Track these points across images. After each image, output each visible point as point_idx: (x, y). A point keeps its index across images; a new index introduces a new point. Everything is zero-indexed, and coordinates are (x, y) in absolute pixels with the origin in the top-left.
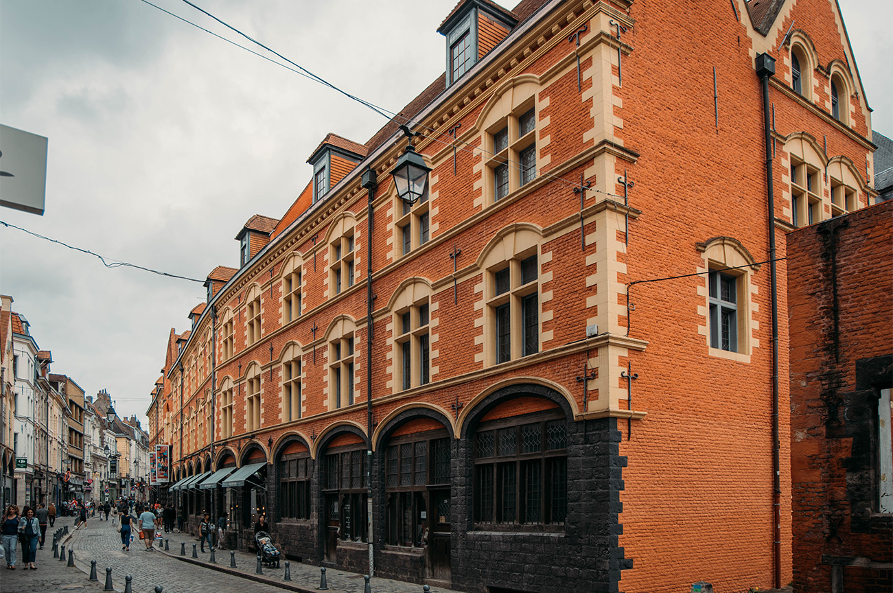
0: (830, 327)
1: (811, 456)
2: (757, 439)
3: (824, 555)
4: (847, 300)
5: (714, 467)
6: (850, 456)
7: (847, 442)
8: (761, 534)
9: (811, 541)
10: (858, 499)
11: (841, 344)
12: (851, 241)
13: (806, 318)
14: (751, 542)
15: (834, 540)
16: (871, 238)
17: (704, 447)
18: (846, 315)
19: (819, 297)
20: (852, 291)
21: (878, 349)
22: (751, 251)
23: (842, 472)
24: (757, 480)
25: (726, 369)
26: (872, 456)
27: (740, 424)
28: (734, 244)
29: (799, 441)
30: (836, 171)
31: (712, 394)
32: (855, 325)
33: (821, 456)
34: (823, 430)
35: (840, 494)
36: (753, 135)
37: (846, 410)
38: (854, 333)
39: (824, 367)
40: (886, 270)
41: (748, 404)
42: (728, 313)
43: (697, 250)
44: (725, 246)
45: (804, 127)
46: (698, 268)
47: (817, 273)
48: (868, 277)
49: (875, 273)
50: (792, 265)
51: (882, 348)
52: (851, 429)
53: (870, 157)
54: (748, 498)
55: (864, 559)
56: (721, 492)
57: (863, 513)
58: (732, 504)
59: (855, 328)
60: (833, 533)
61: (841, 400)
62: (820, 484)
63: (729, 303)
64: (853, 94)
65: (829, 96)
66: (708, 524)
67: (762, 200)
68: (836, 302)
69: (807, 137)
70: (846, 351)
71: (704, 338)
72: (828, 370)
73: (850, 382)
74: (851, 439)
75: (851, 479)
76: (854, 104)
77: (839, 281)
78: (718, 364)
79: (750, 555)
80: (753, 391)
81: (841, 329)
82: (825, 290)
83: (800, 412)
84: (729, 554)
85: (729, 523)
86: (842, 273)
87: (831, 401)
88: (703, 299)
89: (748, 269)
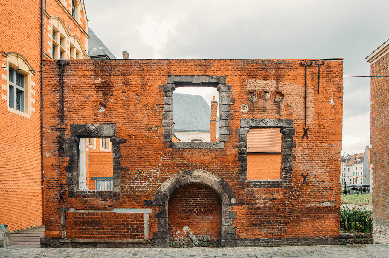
0: (61, 108)
1: (52, 164)
2: (33, 155)
3: (58, 208)
4: (67, 97)
5: (12, 167)
6: (68, 165)
7: (67, 159)
8: (36, 200)
9: (52, 202)
10: (71, 184)
11: (65, 116)
12: (70, 72)
13: (51, 101)
14: (31, 204)
15: (62, 201)
16: (77, 73)
17: (5, 157)
18: (67, 104)
19: (56, 93)
20: (69, 94)
21: (79, 121)
22: (31, 65)
23: (65, 172)
24: (33, 175)
25: (18, 119)
26: (76, 166)
27: (25, 147)
28: (23, 59)
29: (47, 157)
30: (72, 40)
31: (10, 131)
32: (70, 109)
33: (56, 165)
34: (57, 153)
35: (64, 181)
36: (35, 9)
37: (66, 145)
38: (70, 112)
39: (58, 125)
40: (83, 88)
41: (29, 138)
42: (19, 92)
43: (3, 55)
44: (18, 58)
45: (59, 15)
46: (3, 64)
47: (56, 82)
48: (76, 89)
49: (78, 88)
50: (45, 75)
51: (80, 121)
52: (69, 154)
53: (87, 40)
54: (29, 183)
55: (73, 209)
56: (15, 180)
57: (73, 190)
58: (21, 186)
59: (70, 110)
60: (61, 198)
61: (64, 141)
62: (56, 177)
63: (20, 87)
64: (81, 10)
65: (71, 6)
66: (8, 196)
67: (38, 42)
68: (63, 97)
69: (60, 20)
70: (67, 120)
71: (5, 101)
72: (59, 127)
73: (68, 134)
74: (68, 158)
75: (68, 175)
76: (82, 15)
77: (65, 88)
78: (13, 116)
79: (31, 210)
80: (32, 132)
81: (65, 109)
82: (59, 91)
83: (47, 144)
84: (20, 210)
85: (19, 195)
86: (66, 85)
87: (60, 141)
88: (5, 81)
89: (29, 72)
